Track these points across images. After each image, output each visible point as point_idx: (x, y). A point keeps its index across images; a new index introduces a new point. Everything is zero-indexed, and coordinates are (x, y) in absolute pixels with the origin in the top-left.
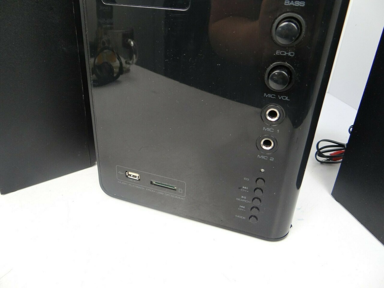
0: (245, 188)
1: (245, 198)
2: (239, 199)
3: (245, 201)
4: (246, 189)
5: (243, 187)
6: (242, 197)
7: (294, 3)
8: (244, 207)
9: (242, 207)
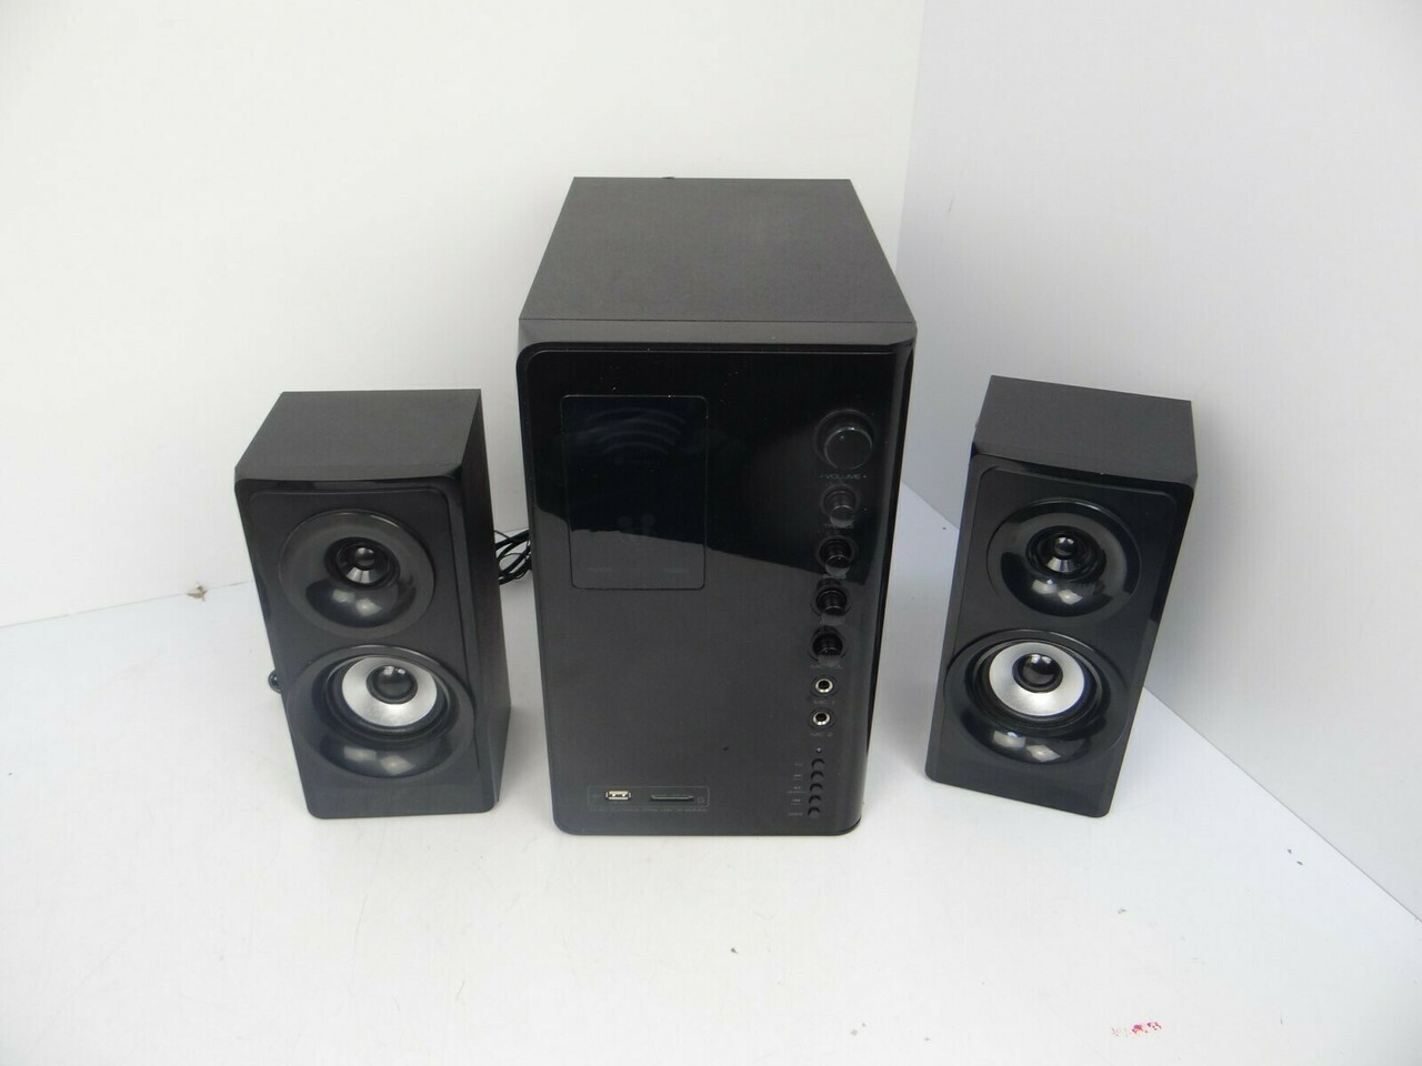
0: (799, 776)
1: (800, 788)
2: (791, 793)
3: (800, 792)
4: (799, 778)
5: (797, 776)
6: (797, 788)
8: (800, 801)
9: (797, 800)
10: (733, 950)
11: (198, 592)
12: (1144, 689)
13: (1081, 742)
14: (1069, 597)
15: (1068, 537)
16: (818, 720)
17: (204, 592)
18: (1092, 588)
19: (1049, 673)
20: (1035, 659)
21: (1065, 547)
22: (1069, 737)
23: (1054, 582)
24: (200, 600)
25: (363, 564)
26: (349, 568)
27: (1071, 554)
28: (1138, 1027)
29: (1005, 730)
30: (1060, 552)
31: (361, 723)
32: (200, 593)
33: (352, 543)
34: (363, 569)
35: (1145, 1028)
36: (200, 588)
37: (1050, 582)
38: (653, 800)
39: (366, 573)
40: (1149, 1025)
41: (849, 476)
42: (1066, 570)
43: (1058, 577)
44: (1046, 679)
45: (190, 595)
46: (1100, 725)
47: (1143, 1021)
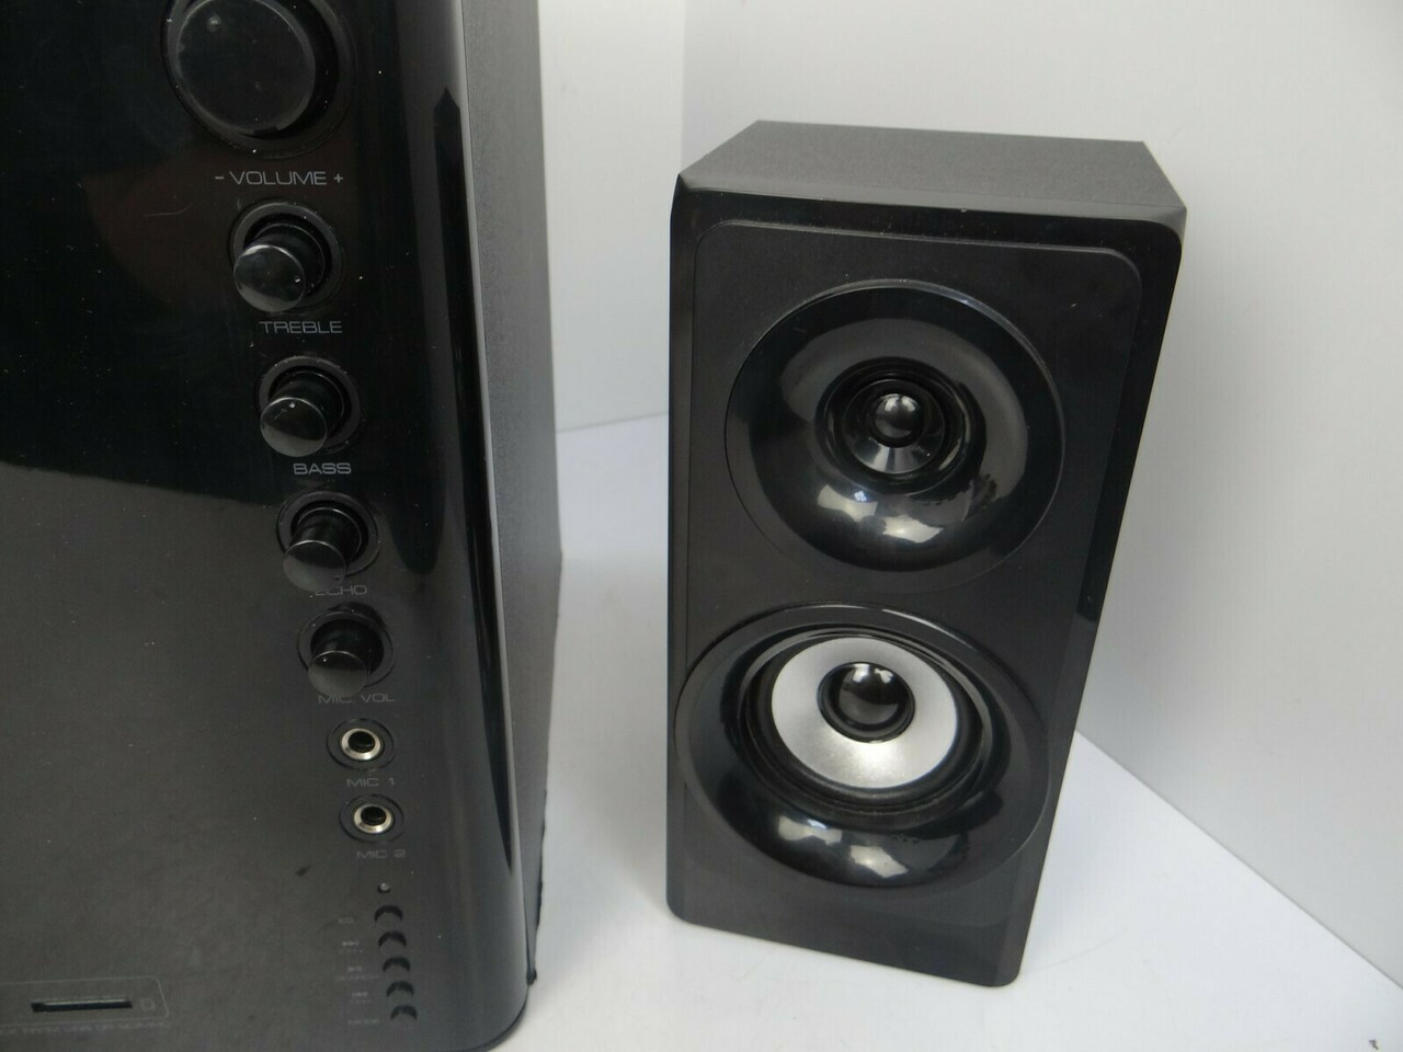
0: (351, 943)
1: (359, 969)
2: (342, 978)
3: (363, 977)
4: (353, 947)
5: (345, 944)
6: (351, 969)
7: (322, 470)
8: (365, 994)
9: (359, 994)
12: (1077, 737)
13: (950, 842)
14: (905, 529)
15: (902, 392)
16: (367, 822)
18: (965, 501)
19: (888, 702)
20: (861, 673)
21: (899, 418)
22: (926, 833)
23: (870, 498)
27: (909, 431)
30: (888, 431)
37: (860, 495)
42: (899, 469)
43: (884, 487)
44: (886, 714)
46: (991, 806)
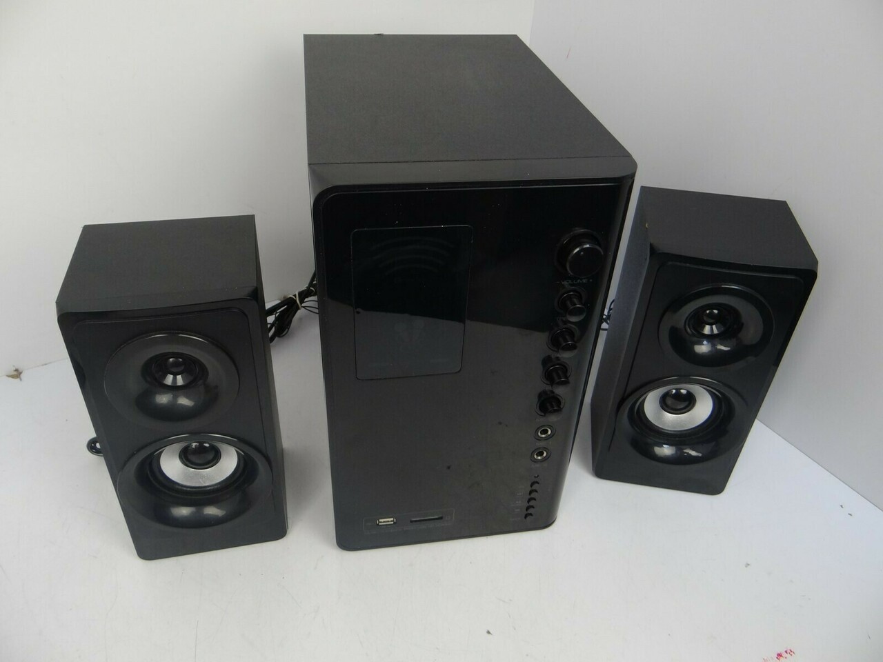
0: (520, 494)
1: (520, 502)
3: (520, 505)
6: (517, 502)
8: (519, 510)
10: (488, 632)
11: (15, 373)
15: (714, 309)
16: (538, 456)
17: (21, 373)
19: (685, 401)
21: (711, 315)
23: (708, 342)
24: (18, 380)
25: (174, 370)
26: (164, 377)
27: (715, 320)
28: (779, 655)
29: (660, 445)
30: (709, 321)
31: (177, 487)
32: (17, 374)
33: (166, 356)
34: (175, 375)
35: (784, 655)
36: (16, 370)
37: (705, 342)
38: (412, 522)
39: (179, 377)
40: (786, 652)
41: (578, 281)
42: (715, 332)
43: (710, 338)
44: (686, 405)
45: (9, 376)
47: (782, 650)
